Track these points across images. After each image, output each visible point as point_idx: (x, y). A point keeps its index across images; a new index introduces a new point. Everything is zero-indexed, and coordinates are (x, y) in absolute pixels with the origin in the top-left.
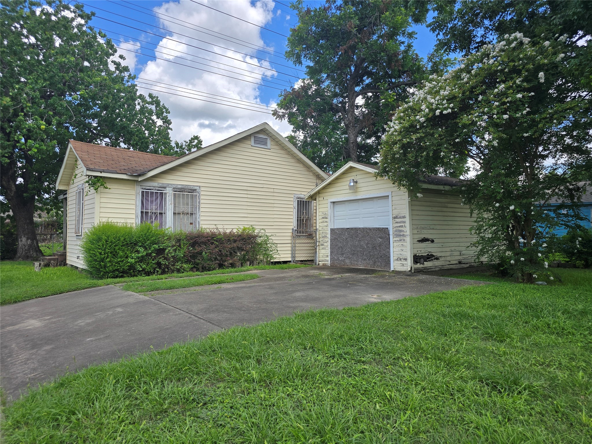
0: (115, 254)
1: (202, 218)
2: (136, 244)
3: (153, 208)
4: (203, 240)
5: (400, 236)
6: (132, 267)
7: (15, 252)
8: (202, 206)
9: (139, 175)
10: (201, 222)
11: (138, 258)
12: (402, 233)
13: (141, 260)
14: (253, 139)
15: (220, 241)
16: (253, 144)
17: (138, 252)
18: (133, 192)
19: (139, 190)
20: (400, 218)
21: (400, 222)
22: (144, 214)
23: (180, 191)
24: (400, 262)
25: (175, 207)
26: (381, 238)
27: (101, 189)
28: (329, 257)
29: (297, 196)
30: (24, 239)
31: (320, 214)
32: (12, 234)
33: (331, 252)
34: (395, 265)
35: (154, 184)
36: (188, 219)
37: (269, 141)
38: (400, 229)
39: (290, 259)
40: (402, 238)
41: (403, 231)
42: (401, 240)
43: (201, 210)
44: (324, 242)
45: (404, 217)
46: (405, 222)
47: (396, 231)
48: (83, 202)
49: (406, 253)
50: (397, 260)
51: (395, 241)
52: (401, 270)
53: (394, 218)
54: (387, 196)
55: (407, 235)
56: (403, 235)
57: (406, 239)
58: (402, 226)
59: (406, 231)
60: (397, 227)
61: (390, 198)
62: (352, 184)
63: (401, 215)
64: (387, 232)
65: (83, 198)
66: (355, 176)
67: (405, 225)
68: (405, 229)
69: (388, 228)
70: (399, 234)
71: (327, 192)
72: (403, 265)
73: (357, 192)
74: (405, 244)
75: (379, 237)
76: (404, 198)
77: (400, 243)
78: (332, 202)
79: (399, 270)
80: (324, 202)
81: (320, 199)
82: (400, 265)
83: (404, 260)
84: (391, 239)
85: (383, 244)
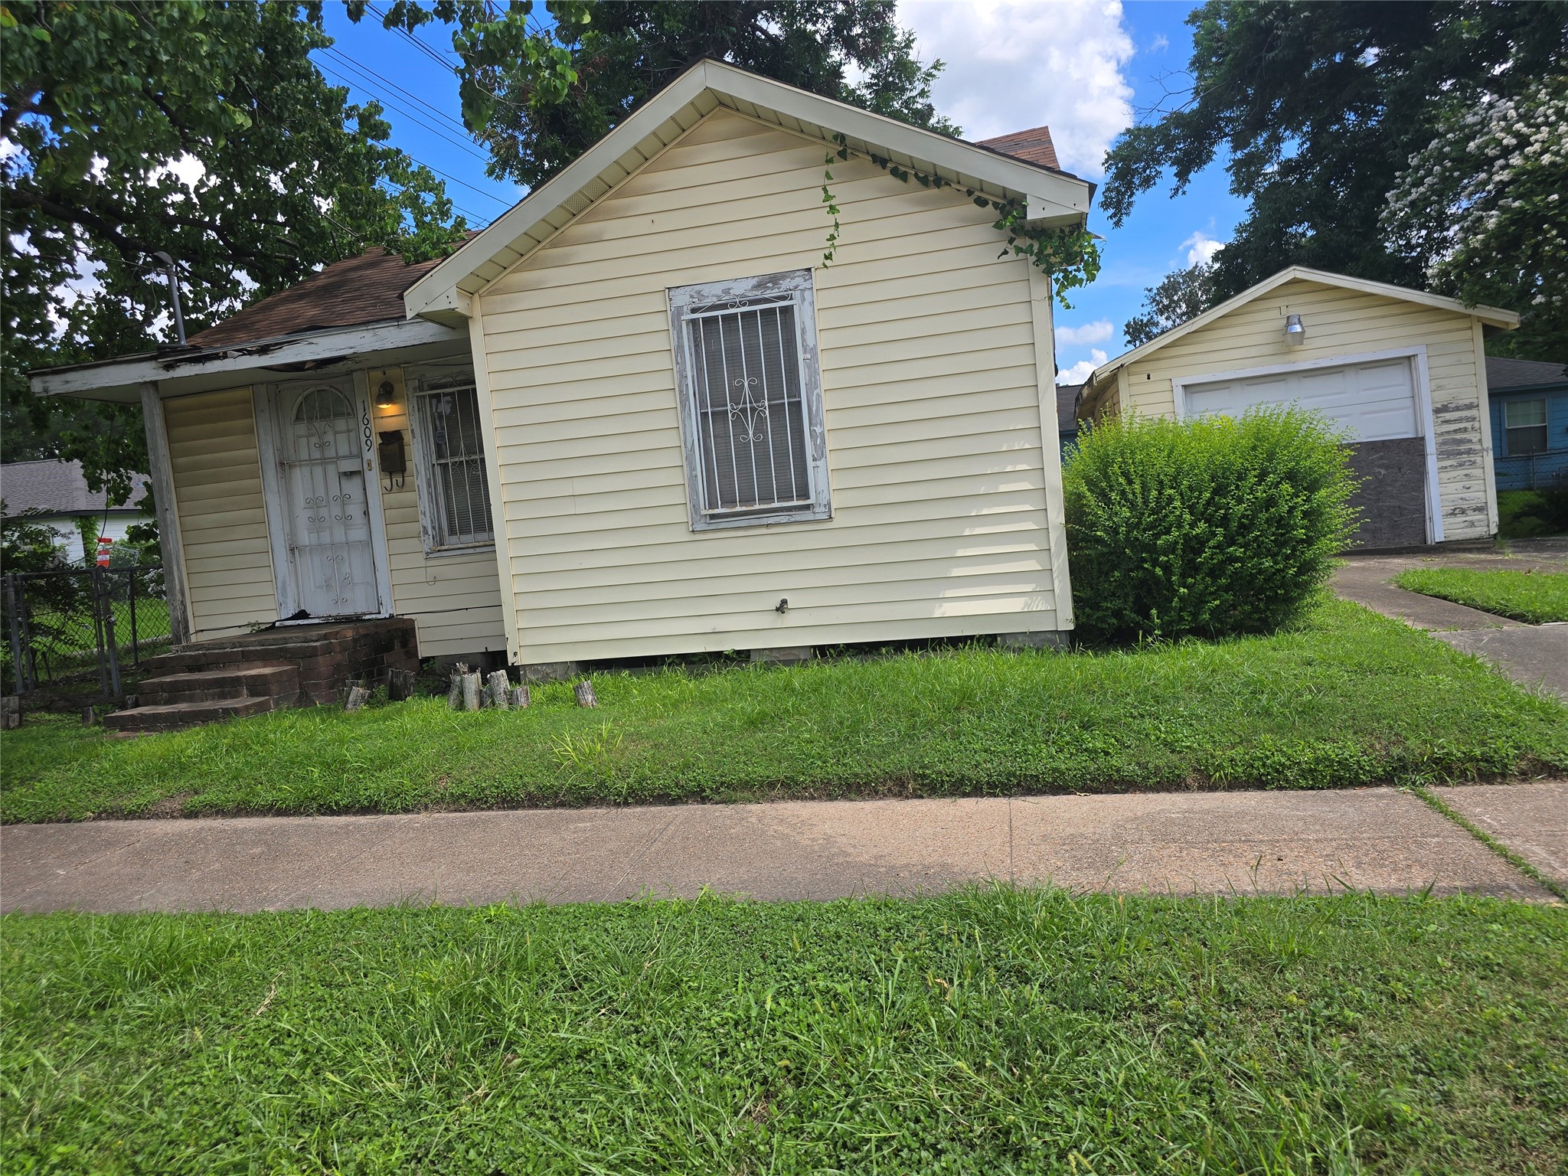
5: (1461, 453)
12: (1462, 448)
20: (1457, 409)
21: (1460, 420)
24: (1461, 519)
26: (1386, 467)
34: (1439, 530)
38: (1458, 436)
40: (1465, 458)
41: (1470, 441)
42: (1461, 465)
45: (1470, 407)
46: (1474, 419)
47: (1444, 443)
48: (809, 356)
49: (1481, 495)
50: (1453, 514)
51: (1442, 468)
52: (1468, 536)
53: (1437, 411)
54: (1409, 358)
55: (1483, 449)
56: (1469, 452)
57: (1479, 459)
58: (1465, 430)
59: (1480, 441)
60: (1448, 432)
61: (1422, 363)
62: (1298, 328)
63: (1461, 403)
64: (1414, 447)
65: (804, 340)
66: (1284, 309)
67: (1477, 425)
68: (1474, 436)
69: (1423, 439)
70: (1455, 449)
71: (1164, 359)
72: (1472, 524)
73: (1289, 352)
74: (1477, 472)
75: (1379, 466)
76: (1471, 358)
77: (1459, 473)
78: (1185, 387)
79: (1460, 538)
80: (1150, 387)
81: (1134, 379)
82: (1462, 525)
83: (1475, 510)
84: (1432, 463)
85: (1396, 481)
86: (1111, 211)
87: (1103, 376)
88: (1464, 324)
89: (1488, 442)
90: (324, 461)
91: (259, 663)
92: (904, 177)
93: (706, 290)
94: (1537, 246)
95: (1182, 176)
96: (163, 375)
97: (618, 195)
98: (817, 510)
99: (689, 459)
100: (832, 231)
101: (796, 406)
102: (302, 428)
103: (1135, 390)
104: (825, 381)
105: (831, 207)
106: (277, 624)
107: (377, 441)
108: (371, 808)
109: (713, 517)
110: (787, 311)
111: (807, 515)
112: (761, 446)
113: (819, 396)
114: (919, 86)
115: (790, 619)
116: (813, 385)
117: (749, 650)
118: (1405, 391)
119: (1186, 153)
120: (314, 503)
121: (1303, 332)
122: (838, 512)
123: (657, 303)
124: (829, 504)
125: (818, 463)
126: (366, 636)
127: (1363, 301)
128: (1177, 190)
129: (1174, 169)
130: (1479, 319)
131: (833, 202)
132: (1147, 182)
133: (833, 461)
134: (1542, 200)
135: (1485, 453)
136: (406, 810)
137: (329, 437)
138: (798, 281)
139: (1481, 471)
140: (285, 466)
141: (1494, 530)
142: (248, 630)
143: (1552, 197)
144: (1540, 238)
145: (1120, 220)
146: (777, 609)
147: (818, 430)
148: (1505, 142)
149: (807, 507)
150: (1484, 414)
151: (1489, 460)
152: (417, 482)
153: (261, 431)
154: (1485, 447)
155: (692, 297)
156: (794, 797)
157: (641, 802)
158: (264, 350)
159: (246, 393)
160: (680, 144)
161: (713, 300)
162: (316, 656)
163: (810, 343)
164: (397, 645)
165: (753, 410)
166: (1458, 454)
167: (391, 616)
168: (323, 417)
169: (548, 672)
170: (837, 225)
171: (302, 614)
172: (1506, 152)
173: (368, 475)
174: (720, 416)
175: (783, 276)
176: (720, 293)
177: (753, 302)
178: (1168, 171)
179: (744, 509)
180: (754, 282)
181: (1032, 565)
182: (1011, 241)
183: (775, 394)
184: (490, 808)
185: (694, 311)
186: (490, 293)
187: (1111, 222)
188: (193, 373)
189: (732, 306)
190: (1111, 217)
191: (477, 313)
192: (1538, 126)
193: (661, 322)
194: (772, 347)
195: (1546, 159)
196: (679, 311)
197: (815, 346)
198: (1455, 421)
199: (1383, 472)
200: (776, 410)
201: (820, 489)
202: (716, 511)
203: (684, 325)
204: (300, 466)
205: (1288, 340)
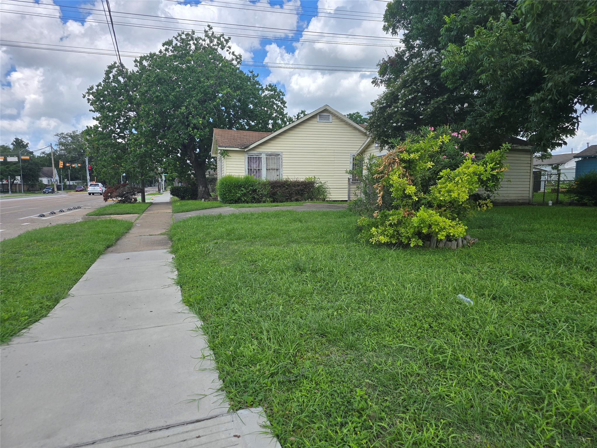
0: (230, 192)
1: (284, 172)
2: (241, 187)
3: (254, 166)
4: (278, 185)
6: (239, 199)
7: (197, 195)
8: (284, 164)
9: (245, 148)
10: (284, 175)
11: (242, 194)
13: (244, 195)
14: (318, 117)
15: (289, 185)
16: (318, 121)
17: (242, 191)
18: (244, 158)
19: (247, 156)
22: (250, 170)
23: (270, 155)
25: (267, 165)
27: (226, 156)
29: (353, 154)
30: (201, 187)
32: (195, 184)
35: (255, 152)
36: (275, 172)
37: (331, 117)
39: (347, 199)
43: (284, 167)
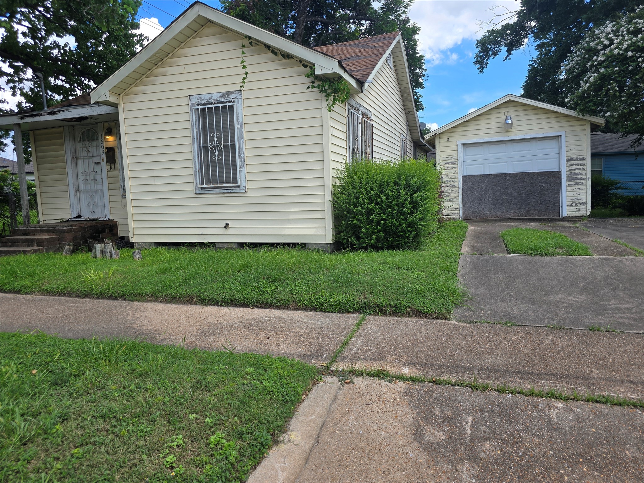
5: (577, 179)
12: (578, 177)
18: (345, 113)
20: (577, 160)
21: (578, 165)
24: (575, 207)
26: (545, 183)
28: (461, 210)
31: (442, 158)
33: (464, 205)
34: (565, 211)
38: (576, 172)
40: (579, 181)
41: (581, 174)
42: (577, 184)
44: (449, 193)
45: (582, 159)
46: (584, 164)
47: (570, 174)
48: (239, 126)
49: (584, 197)
50: (571, 205)
51: (568, 185)
52: (577, 215)
53: (568, 160)
54: (559, 136)
55: (587, 178)
56: (581, 179)
57: (584, 182)
58: (580, 169)
59: (586, 174)
60: (572, 170)
61: (563, 139)
62: (510, 122)
63: (579, 157)
64: (557, 175)
65: (238, 119)
66: (506, 113)
67: (585, 167)
68: (583, 172)
69: (560, 172)
70: (574, 177)
71: (455, 132)
72: (579, 210)
73: (507, 132)
74: (583, 188)
75: (542, 183)
76: (584, 138)
77: (575, 187)
78: (463, 144)
79: (574, 215)
80: (449, 144)
81: (442, 140)
82: (575, 210)
83: (581, 204)
84: (564, 183)
85: (548, 189)
86: (479, 66)
87: (427, 138)
88: (583, 123)
89: (589, 175)
90: (89, 158)
91: (46, 234)
92: (276, 54)
93: (203, 97)
94: (608, 90)
95: (509, 52)
96: (20, 121)
97: (172, 57)
98: (241, 188)
99: (195, 164)
100: (244, 76)
101: (233, 146)
102: (81, 144)
103: (442, 145)
104: (246, 136)
105: (243, 66)
106: (70, 220)
107: (105, 150)
108: (17, 292)
109: (202, 188)
110: (231, 107)
111: (237, 190)
112: (220, 161)
113: (243, 142)
114: (403, 9)
115: (230, 231)
116: (241, 137)
117: (215, 243)
118: (556, 150)
119: (511, 42)
120: (85, 173)
121: (512, 123)
122: (249, 189)
123: (185, 101)
124: (246, 186)
125: (242, 169)
126: (91, 226)
127: (540, 111)
128: (506, 57)
129: (506, 49)
130: (589, 121)
131: (245, 64)
132: (495, 54)
133: (248, 169)
134: (612, 70)
135: (587, 179)
136: (27, 293)
137: (90, 149)
138: (237, 95)
139: (585, 187)
140: (75, 159)
141: (589, 213)
142: (59, 221)
143: (616, 69)
144: (609, 87)
145: (482, 70)
146: (225, 227)
147: (242, 156)
148: (604, 43)
149: (238, 187)
150: (588, 162)
151: (589, 183)
152: (119, 168)
153: (66, 144)
154: (587, 177)
155: (198, 99)
156: (155, 301)
157: (104, 298)
158: (54, 113)
159: (61, 129)
160: (195, 37)
161: (205, 101)
162: (65, 233)
163: (240, 120)
164: (107, 231)
165: (218, 146)
166: (576, 179)
167: (109, 219)
168: (88, 140)
169: (144, 245)
170: (247, 73)
171: (79, 216)
172: (605, 47)
173: (102, 163)
174: (206, 148)
175: (231, 92)
176: (208, 98)
177: (219, 103)
178: (504, 49)
179: (213, 186)
180: (220, 94)
181: (319, 216)
182: (313, 82)
183: (226, 141)
184: (55, 295)
185: (198, 105)
186: (127, 95)
187: (479, 71)
188: (30, 121)
189: (211, 104)
190: (479, 68)
191: (121, 103)
192: (618, 36)
193: (186, 109)
194: (225, 122)
195: (616, 51)
196: (193, 105)
197: (242, 122)
198: (576, 165)
199: (543, 185)
200: (226, 147)
201: (242, 180)
202: (203, 186)
203: (194, 110)
204: (81, 159)
205: (507, 127)
